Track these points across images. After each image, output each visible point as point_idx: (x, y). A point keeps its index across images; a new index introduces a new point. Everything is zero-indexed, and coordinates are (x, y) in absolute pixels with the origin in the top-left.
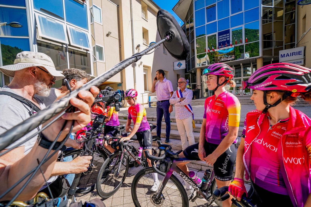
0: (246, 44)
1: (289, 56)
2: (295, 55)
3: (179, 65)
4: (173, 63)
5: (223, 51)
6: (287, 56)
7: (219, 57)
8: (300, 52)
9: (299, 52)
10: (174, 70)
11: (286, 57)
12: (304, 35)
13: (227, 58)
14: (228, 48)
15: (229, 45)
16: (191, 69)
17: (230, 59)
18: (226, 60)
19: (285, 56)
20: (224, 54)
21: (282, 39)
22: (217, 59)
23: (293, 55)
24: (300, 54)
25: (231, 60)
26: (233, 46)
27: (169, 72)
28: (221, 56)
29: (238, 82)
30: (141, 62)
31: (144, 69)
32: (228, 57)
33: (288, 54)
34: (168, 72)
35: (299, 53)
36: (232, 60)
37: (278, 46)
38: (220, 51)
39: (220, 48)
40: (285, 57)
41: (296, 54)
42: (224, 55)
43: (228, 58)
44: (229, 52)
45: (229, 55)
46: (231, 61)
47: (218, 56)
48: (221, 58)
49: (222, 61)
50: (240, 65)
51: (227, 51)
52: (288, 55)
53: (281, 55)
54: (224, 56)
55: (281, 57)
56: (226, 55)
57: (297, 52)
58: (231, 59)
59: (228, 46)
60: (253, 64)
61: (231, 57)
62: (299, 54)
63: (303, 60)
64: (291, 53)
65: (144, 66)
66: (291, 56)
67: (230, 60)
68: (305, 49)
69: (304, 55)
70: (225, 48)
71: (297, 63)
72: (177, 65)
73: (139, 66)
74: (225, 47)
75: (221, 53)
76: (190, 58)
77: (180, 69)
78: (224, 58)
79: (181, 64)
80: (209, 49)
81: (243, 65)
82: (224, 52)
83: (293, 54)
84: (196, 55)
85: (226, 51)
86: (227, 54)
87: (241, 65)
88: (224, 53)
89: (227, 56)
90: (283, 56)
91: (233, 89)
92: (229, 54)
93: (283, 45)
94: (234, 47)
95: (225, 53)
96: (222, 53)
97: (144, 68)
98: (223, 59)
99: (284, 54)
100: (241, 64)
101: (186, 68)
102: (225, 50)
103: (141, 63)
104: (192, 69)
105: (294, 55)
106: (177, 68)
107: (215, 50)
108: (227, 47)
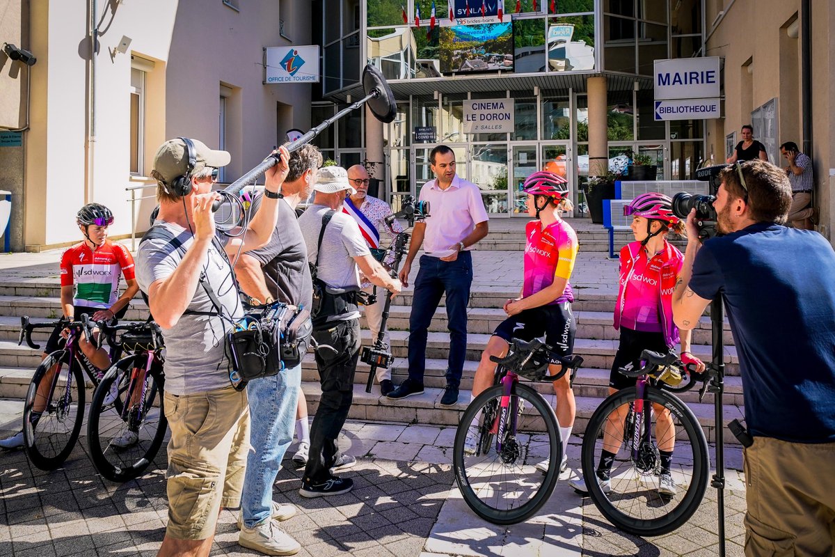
0: (552, 16)
1: (681, 83)
2: (698, 82)
3: (291, 63)
4: (262, 52)
5: (472, 30)
6: (675, 81)
7: (455, 53)
8: (710, 74)
9: (708, 73)
10: (264, 83)
11: (673, 84)
12: (721, 18)
13: (487, 60)
14: (491, 22)
15: (494, 13)
16: (341, 89)
17: (496, 67)
18: (482, 68)
19: (671, 82)
20: (474, 42)
21: (664, 19)
22: (450, 60)
23: (691, 83)
24: (710, 79)
25: (500, 72)
26: (507, 18)
27: (241, 93)
28: (466, 49)
29: (523, 159)
30: (124, 37)
31: (133, 69)
32: (490, 57)
33: (677, 74)
34: (239, 88)
35: (707, 77)
36: (504, 71)
37: (653, 40)
38: (460, 28)
39: (463, 16)
40: (669, 84)
41: (700, 78)
42: (477, 47)
43: (491, 60)
44: (495, 38)
45: (495, 52)
46: (500, 75)
47: (454, 47)
48: (464, 56)
49: (469, 69)
50: (533, 91)
51: (487, 34)
52: (677, 79)
53: (660, 76)
54: (474, 49)
55: (659, 84)
56: (484, 51)
57: (702, 73)
58: (502, 68)
59: (489, 14)
60: (576, 95)
61: (501, 59)
62: (708, 82)
63: (717, 103)
64: (686, 74)
65: (132, 58)
66: (686, 83)
67: (495, 71)
68: (724, 65)
69: (722, 87)
70: (481, 20)
71: (703, 108)
72: (282, 63)
73: (113, 55)
74: (480, 15)
75: (465, 39)
76: (339, 37)
77: (293, 80)
78: (477, 60)
79: (300, 62)
80: (420, 13)
81: (544, 92)
82: (476, 36)
83: (691, 78)
84: (364, 28)
85: (484, 32)
86: (486, 46)
87: (536, 93)
88: (474, 39)
89: (488, 54)
90: (665, 80)
91: (506, 188)
92: (492, 46)
93: (666, 40)
94: (513, 21)
95: (478, 39)
96: (468, 40)
97: (137, 67)
98: (471, 63)
99: (668, 75)
100: (536, 91)
101: (321, 79)
102: (478, 27)
103: (125, 42)
104: (344, 86)
105: (694, 81)
106: (279, 74)
107: (442, 23)
108: (485, 18)
